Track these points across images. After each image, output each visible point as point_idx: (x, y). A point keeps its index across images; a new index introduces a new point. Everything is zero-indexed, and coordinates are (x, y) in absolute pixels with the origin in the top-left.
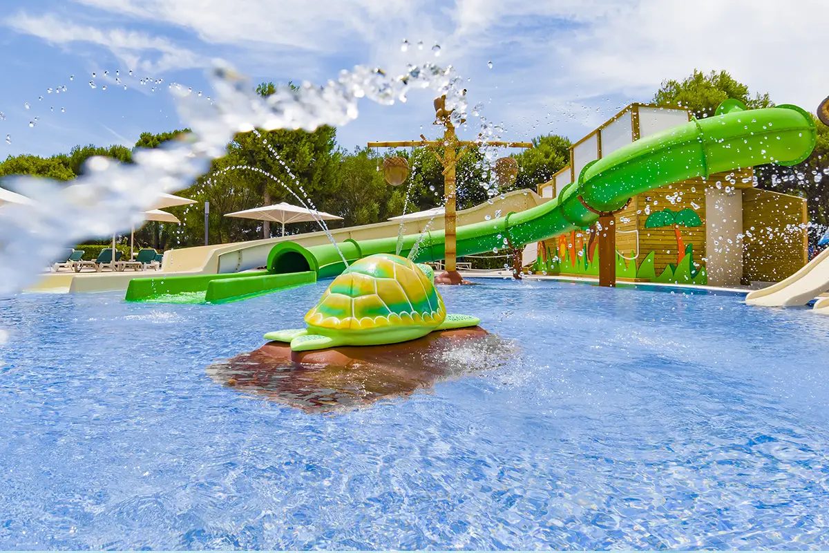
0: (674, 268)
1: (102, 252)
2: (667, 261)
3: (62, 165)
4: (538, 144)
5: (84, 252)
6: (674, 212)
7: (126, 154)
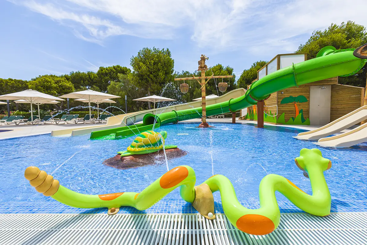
0: (293, 119)
1: (86, 116)
2: (290, 116)
3: (66, 80)
4: (256, 65)
5: (79, 115)
6: (294, 97)
7: (94, 75)
